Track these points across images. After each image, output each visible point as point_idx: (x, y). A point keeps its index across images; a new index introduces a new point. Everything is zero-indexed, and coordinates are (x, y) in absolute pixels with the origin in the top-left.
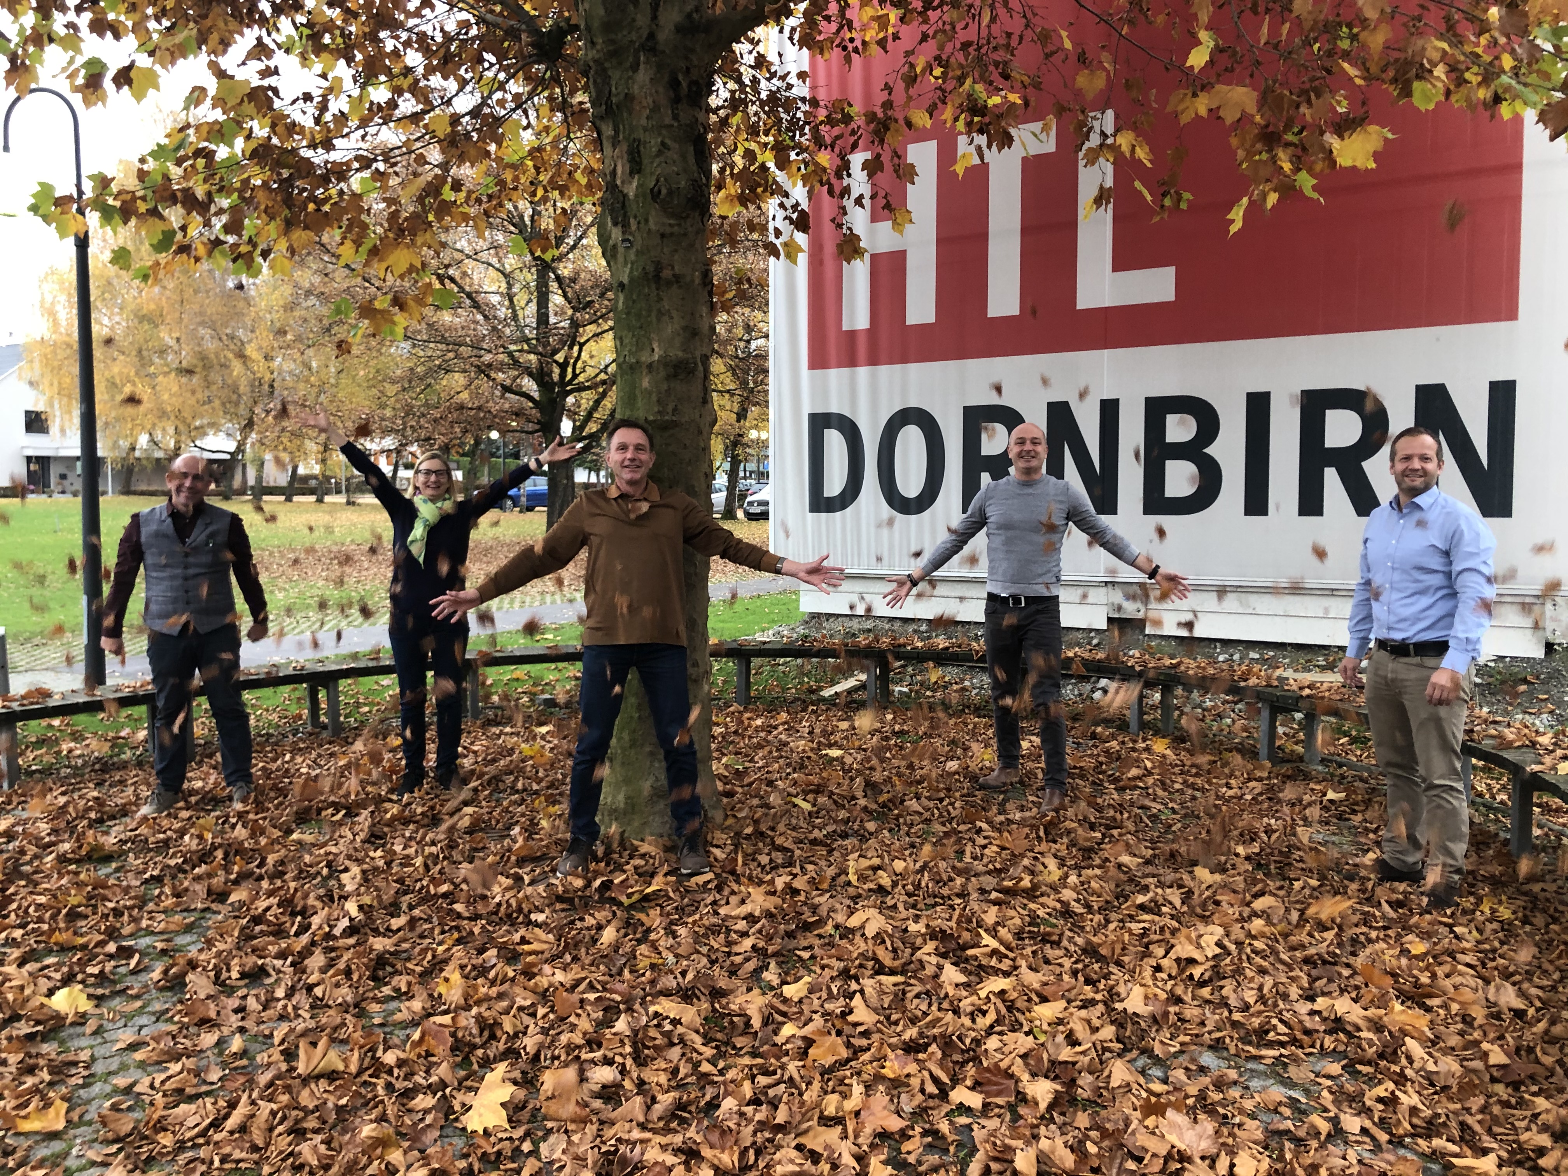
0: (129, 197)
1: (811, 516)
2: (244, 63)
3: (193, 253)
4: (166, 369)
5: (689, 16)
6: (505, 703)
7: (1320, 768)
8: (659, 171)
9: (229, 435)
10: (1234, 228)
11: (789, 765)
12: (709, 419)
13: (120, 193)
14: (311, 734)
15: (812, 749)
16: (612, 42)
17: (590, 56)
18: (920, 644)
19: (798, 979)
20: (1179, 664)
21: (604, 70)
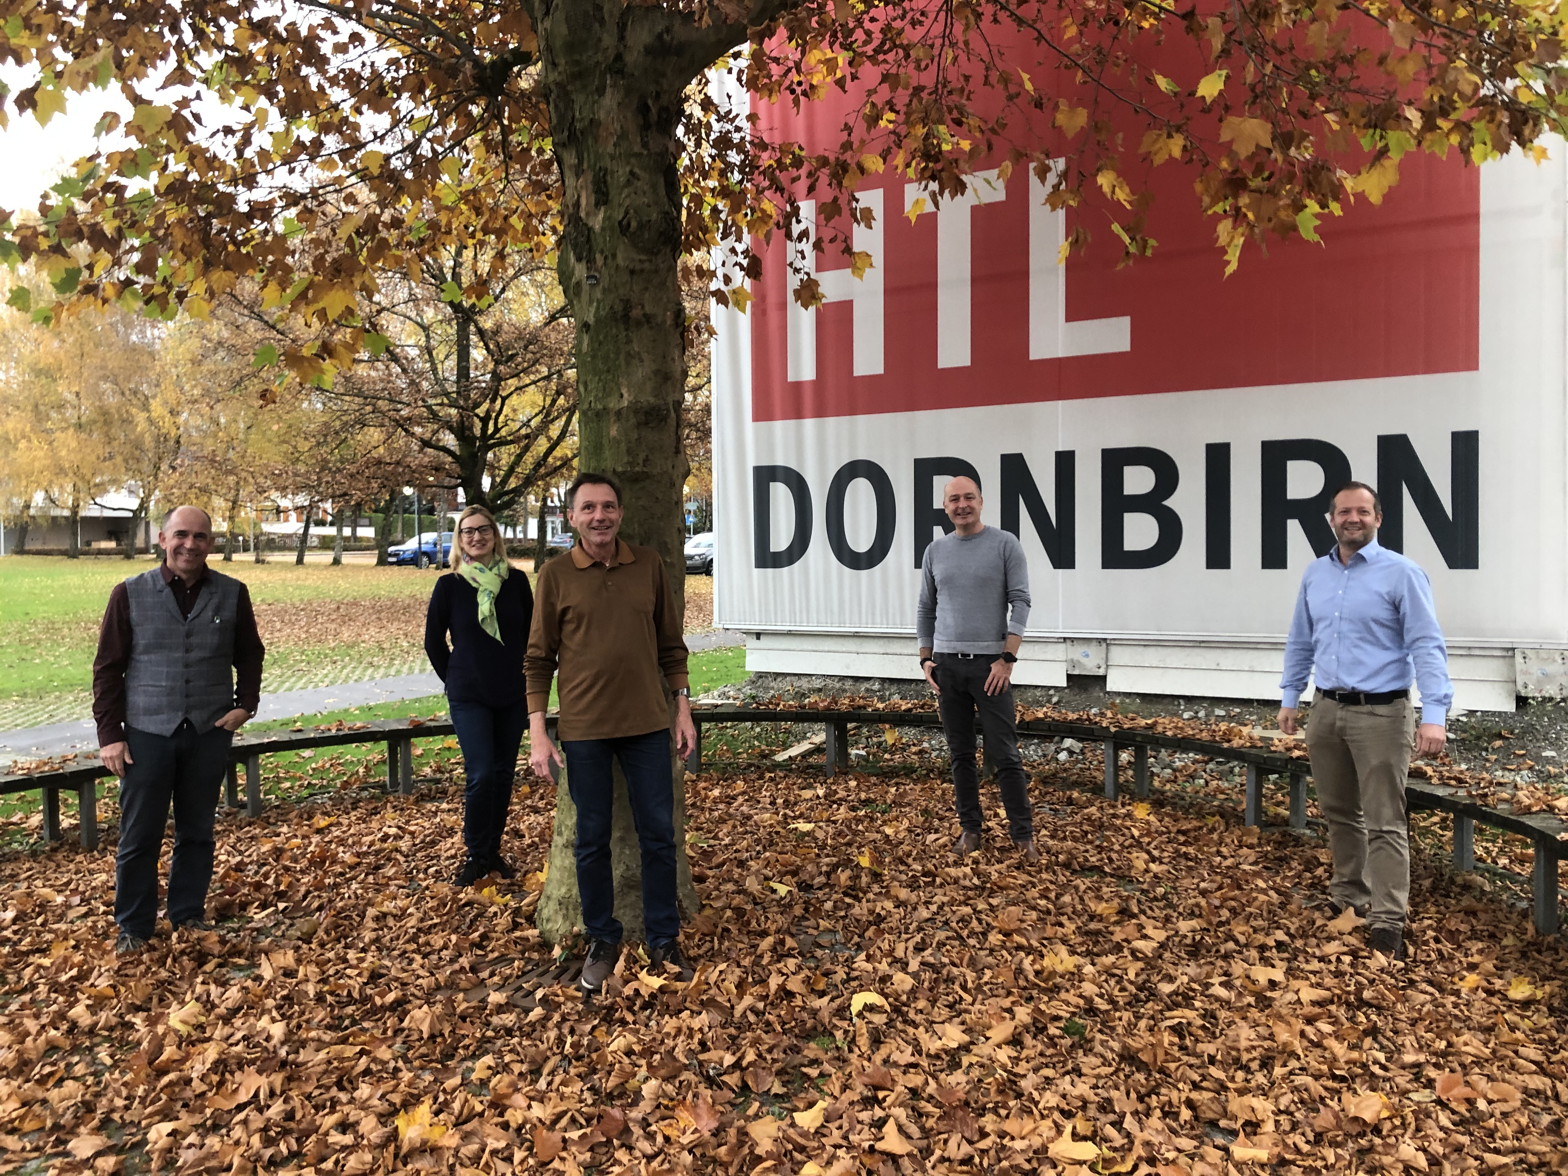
0: (29, 233)
1: (756, 571)
2: (163, 87)
3: (101, 294)
4: (63, 425)
5: (660, 36)
6: (438, 776)
7: (1308, 832)
8: (628, 202)
9: (131, 492)
10: (1230, 269)
11: (758, 841)
12: (682, 470)
13: (20, 228)
14: (228, 815)
15: (779, 823)
16: (577, 63)
17: (551, 78)
18: (881, 706)
19: (811, 1105)
20: (1155, 724)
21: (567, 94)
